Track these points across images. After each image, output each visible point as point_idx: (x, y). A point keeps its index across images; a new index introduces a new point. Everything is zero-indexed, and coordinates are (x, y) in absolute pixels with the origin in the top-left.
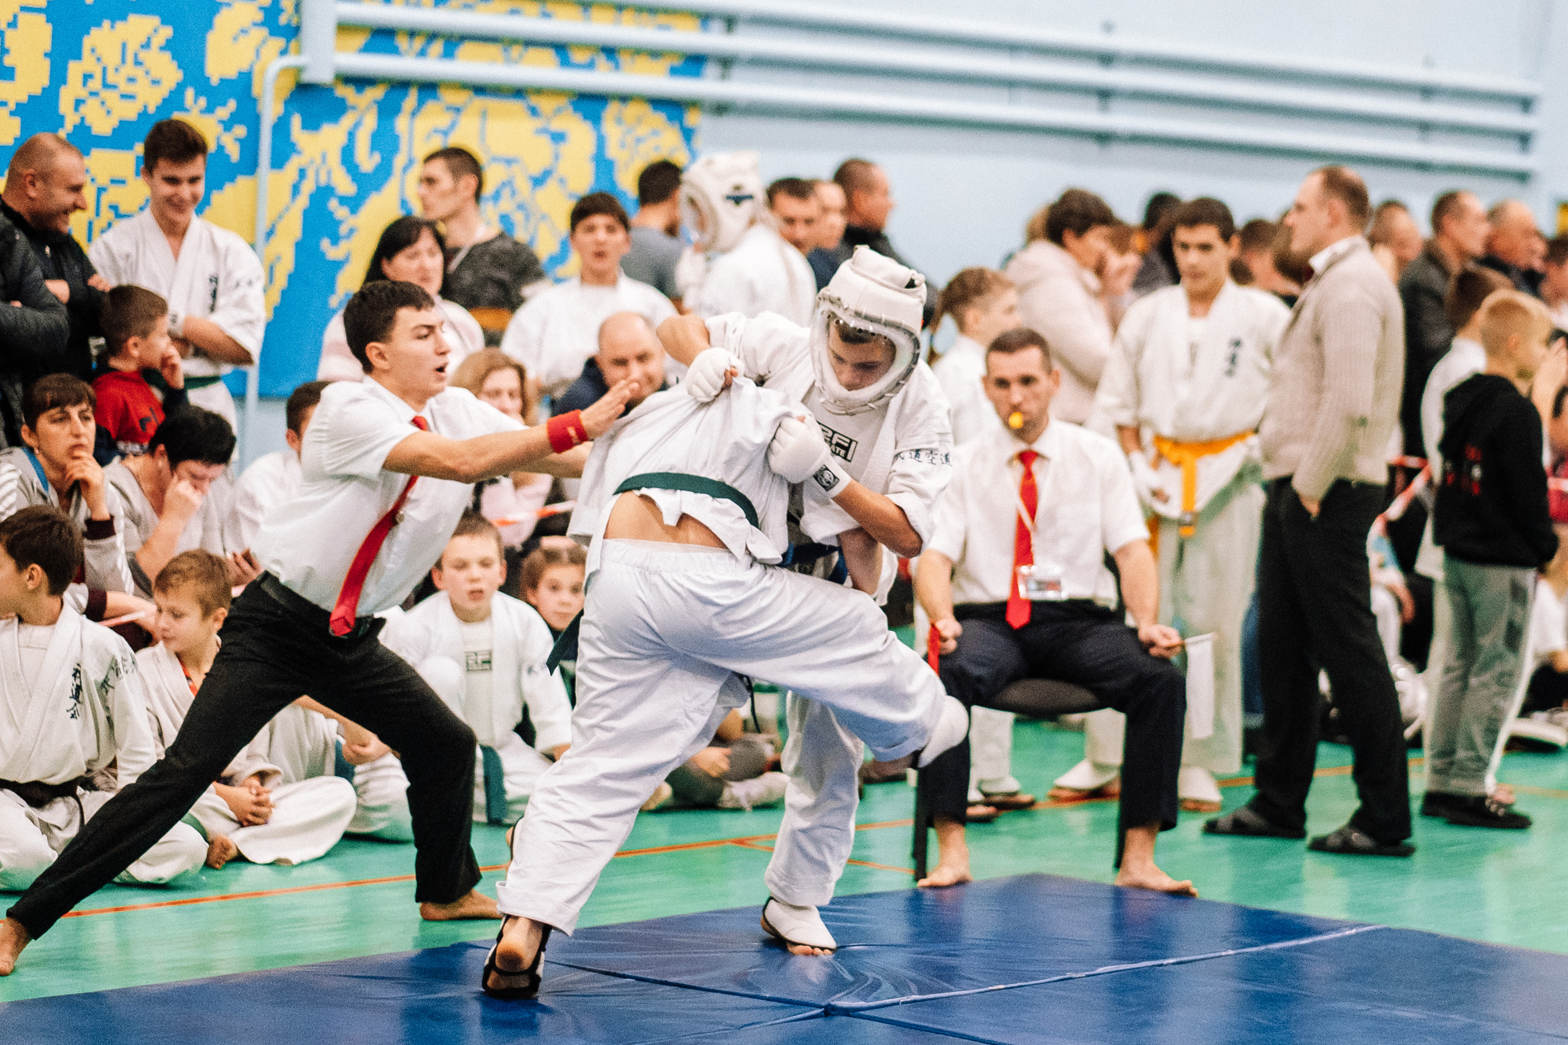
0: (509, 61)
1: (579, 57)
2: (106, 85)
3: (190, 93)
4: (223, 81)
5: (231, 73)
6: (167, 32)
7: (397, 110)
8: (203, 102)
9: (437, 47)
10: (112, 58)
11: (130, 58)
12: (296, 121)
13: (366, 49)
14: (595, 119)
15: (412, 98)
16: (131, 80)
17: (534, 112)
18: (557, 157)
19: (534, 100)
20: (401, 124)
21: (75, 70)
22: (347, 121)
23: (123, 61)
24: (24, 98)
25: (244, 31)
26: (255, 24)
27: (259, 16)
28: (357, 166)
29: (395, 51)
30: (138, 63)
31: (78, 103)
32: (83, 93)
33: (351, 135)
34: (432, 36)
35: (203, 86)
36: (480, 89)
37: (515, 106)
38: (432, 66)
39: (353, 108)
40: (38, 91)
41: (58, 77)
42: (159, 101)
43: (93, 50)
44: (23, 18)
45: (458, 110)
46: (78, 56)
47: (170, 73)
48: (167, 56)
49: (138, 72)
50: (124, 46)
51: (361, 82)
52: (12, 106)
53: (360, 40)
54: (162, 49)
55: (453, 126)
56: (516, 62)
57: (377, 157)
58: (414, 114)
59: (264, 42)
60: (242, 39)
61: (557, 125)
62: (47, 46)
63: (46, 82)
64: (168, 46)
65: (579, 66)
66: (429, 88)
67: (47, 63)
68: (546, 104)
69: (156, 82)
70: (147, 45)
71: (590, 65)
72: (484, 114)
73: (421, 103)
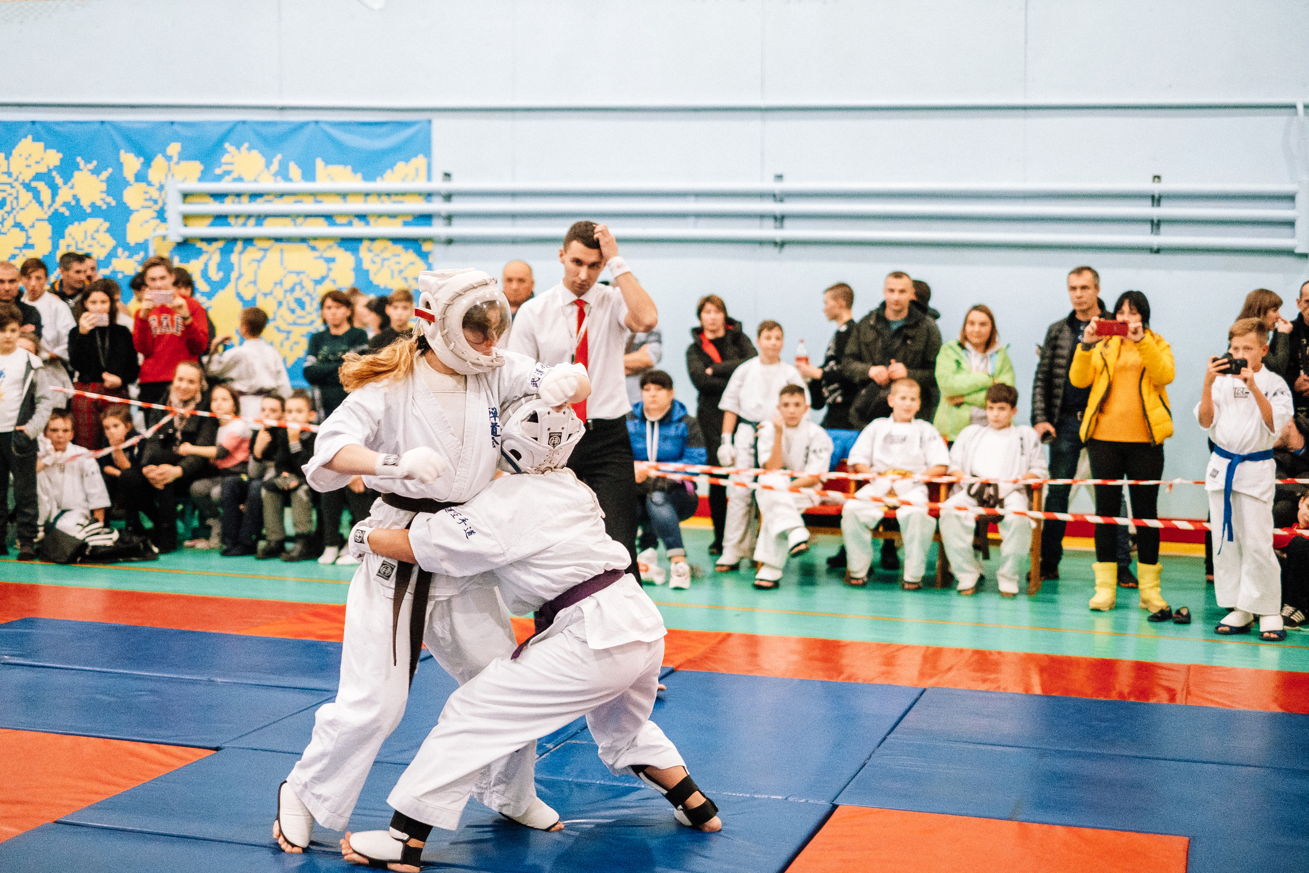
0: (295, 225)
1: (339, 220)
3: (120, 250)
4: (137, 244)
5: (141, 240)
6: (108, 224)
7: (232, 251)
8: (127, 253)
9: (252, 221)
10: (80, 237)
11: (89, 237)
13: (212, 225)
14: (355, 251)
15: (240, 245)
16: (90, 246)
17: (313, 248)
18: (330, 269)
19: (312, 243)
20: (234, 258)
21: (61, 244)
22: (203, 258)
23: (86, 238)
25: (147, 222)
26: (152, 218)
27: (155, 215)
28: (210, 278)
29: (229, 225)
30: (93, 238)
33: (206, 265)
34: (249, 216)
35: (126, 247)
36: (278, 240)
37: (303, 246)
38: (250, 230)
39: (207, 252)
40: (47, 253)
41: (55, 246)
42: (105, 254)
43: (69, 235)
44: (38, 224)
45: (265, 250)
46: (63, 237)
47: (110, 242)
48: (107, 235)
49: (94, 242)
50: (86, 232)
51: (210, 240)
53: (209, 221)
54: (105, 232)
55: (264, 257)
56: (301, 225)
57: (221, 274)
58: (241, 253)
59: (158, 225)
60: (145, 225)
61: (329, 254)
62: (50, 234)
64: (108, 230)
65: (341, 225)
66: (248, 241)
67: (50, 242)
68: (319, 245)
69: (103, 246)
70: (97, 231)
71: (350, 224)
72: (282, 251)
73: (244, 249)
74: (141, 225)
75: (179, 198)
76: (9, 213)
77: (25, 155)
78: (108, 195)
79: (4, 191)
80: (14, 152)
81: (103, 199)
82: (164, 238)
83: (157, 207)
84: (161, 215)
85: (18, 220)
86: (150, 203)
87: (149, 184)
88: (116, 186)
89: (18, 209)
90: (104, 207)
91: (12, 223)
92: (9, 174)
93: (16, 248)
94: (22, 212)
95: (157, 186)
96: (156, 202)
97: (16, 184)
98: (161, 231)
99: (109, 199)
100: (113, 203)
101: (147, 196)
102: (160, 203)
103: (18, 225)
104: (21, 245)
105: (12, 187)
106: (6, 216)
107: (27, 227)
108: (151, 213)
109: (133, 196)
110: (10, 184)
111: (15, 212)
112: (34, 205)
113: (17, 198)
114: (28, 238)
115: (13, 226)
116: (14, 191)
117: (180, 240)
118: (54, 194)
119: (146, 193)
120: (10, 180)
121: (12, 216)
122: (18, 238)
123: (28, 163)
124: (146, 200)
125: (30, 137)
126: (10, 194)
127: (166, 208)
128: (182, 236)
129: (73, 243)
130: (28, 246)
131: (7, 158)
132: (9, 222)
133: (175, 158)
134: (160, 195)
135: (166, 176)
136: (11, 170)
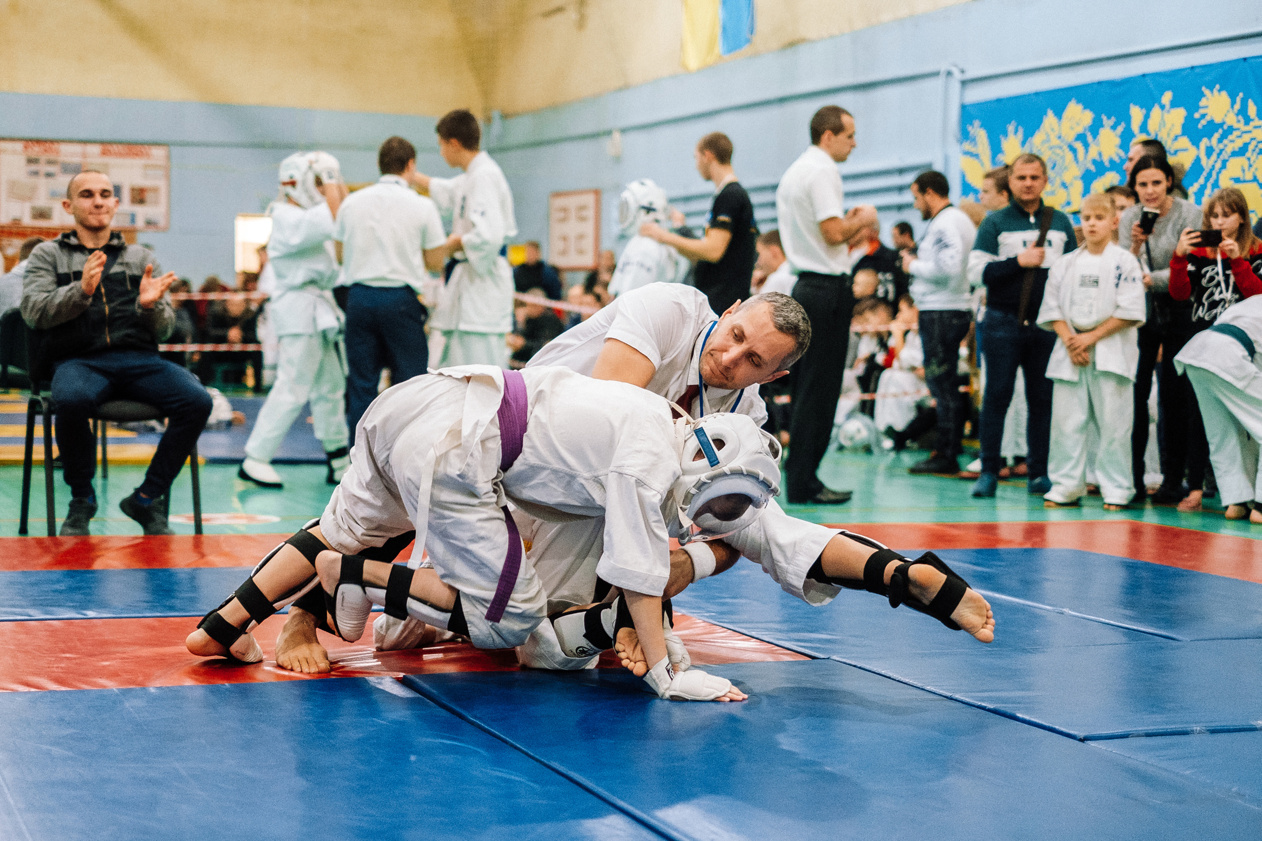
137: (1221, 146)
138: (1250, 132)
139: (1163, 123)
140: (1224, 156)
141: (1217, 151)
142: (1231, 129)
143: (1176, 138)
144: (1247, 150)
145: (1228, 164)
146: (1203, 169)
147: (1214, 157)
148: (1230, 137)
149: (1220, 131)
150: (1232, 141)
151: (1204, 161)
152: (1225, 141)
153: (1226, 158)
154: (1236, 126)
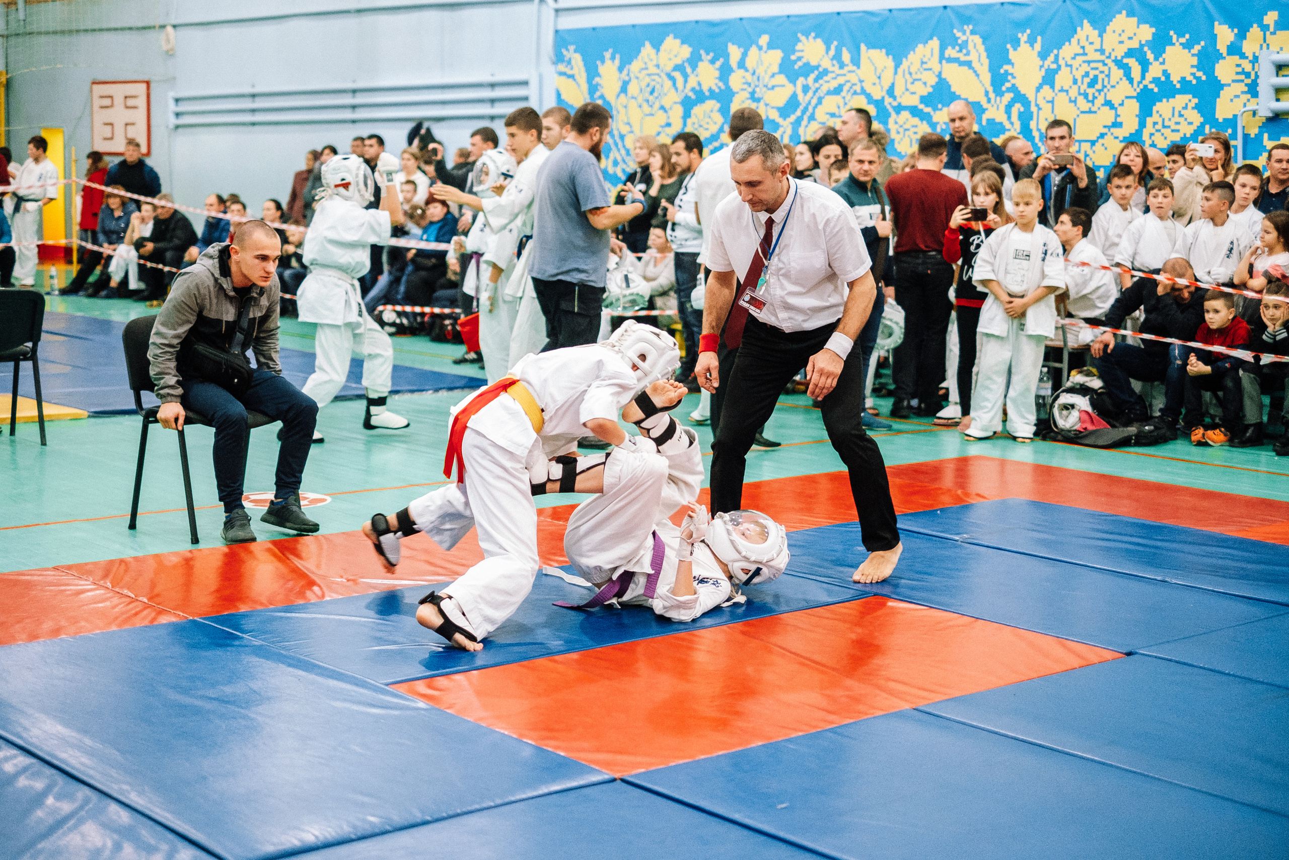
2: (1164, 127)
4: (1225, 119)
5: (1231, 117)
6: (1196, 101)
10: (1167, 114)
11: (1176, 114)
12: (1266, 136)
16: (1178, 123)
21: (1149, 121)
23: (1173, 115)
24: (1128, 135)
25: (1237, 96)
26: (1243, 92)
27: (1246, 89)
30: (1181, 115)
31: (1152, 134)
32: (1153, 131)
35: (1214, 123)
40: (1133, 132)
41: (1142, 125)
42: (1192, 132)
43: (1158, 112)
44: (1126, 101)
46: (1151, 115)
47: (1198, 119)
48: (1196, 110)
49: (1181, 120)
50: (1174, 108)
52: (1121, 138)
54: (1193, 108)
59: (1249, 100)
60: (1235, 100)
62: (1137, 112)
63: (1137, 128)
64: (1196, 107)
67: (1137, 119)
69: (1191, 122)
70: (1185, 108)
74: (1232, 100)
75: (1273, 70)
76: (1099, 91)
77: (1119, 31)
78: (1198, 70)
79: (1097, 69)
80: (1108, 28)
81: (1193, 74)
82: (1254, 113)
83: (1249, 81)
84: (1253, 90)
85: (1108, 98)
86: (1242, 77)
87: (1243, 56)
88: (1208, 59)
89: (1109, 87)
90: (1194, 82)
91: (1103, 102)
92: (1102, 51)
93: (1105, 127)
94: (1112, 90)
95: (1251, 58)
96: (1248, 75)
97: (1107, 61)
98: (1251, 106)
99: (1199, 74)
100: (1204, 78)
101: (1240, 70)
102: (1253, 77)
103: (1108, 103)
104: (1110, 124)
105: (1105, 65)
106: (1097, 94)
107: (1116, 105)
108: (1242, 87)
109: (1225, 70)
110: (1103, 62)
111: (1105, 90)
112: (1125, 82)
113: (1108, 76)
114: (1117, 116)
115: (1103, 105)
116: (1106, 69)
117: (1271, 115)
118: (1144, 71)
119: (1238, 66)
120: (1103, 58)
121: (1102, 94)
122: (1107, 116)
123: (1121, 39)
124: (1237, 73)
125: (1124, 12)
126: (1102, 72)
127: (1259, 81)
128: (1272, 111)
129: (1160, 121)
130: (1117, 125)
131: (1101, 36)
132: (1100, 100)
133: (1272, 29)
134: (1253, 69)
135: (1261, 48)
136: (1104, 47)
137: (817, 85)
138: (845, 75)
139: (760, 62)
140: (820, 93)
141: (813, 89)
142: (826, 72)
143: (773, 75)
144: (842, 90)
145: (824, 101)
146: (798, 104)
147: (810, 94)
148: (826, 78)
149: (816, 72)
150: (828, 82)
151: (800, 96)
152: (821, 82)
153: (822, 95)
154: (831, 69)
